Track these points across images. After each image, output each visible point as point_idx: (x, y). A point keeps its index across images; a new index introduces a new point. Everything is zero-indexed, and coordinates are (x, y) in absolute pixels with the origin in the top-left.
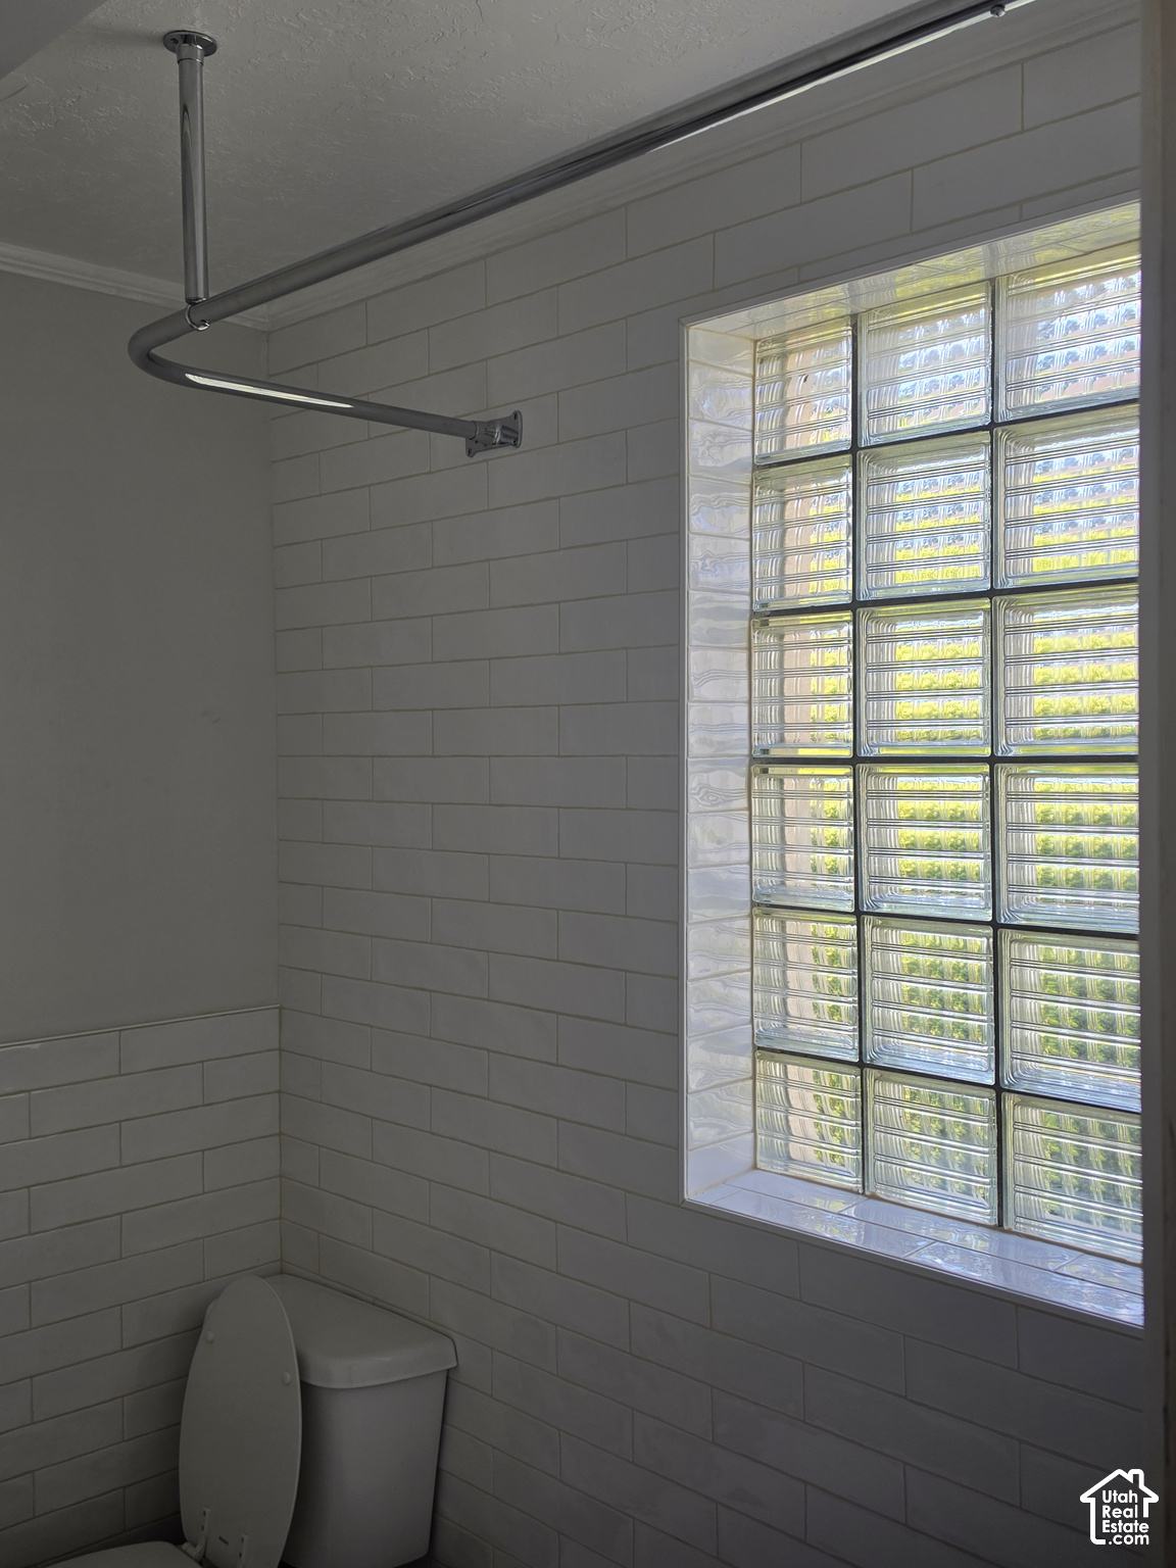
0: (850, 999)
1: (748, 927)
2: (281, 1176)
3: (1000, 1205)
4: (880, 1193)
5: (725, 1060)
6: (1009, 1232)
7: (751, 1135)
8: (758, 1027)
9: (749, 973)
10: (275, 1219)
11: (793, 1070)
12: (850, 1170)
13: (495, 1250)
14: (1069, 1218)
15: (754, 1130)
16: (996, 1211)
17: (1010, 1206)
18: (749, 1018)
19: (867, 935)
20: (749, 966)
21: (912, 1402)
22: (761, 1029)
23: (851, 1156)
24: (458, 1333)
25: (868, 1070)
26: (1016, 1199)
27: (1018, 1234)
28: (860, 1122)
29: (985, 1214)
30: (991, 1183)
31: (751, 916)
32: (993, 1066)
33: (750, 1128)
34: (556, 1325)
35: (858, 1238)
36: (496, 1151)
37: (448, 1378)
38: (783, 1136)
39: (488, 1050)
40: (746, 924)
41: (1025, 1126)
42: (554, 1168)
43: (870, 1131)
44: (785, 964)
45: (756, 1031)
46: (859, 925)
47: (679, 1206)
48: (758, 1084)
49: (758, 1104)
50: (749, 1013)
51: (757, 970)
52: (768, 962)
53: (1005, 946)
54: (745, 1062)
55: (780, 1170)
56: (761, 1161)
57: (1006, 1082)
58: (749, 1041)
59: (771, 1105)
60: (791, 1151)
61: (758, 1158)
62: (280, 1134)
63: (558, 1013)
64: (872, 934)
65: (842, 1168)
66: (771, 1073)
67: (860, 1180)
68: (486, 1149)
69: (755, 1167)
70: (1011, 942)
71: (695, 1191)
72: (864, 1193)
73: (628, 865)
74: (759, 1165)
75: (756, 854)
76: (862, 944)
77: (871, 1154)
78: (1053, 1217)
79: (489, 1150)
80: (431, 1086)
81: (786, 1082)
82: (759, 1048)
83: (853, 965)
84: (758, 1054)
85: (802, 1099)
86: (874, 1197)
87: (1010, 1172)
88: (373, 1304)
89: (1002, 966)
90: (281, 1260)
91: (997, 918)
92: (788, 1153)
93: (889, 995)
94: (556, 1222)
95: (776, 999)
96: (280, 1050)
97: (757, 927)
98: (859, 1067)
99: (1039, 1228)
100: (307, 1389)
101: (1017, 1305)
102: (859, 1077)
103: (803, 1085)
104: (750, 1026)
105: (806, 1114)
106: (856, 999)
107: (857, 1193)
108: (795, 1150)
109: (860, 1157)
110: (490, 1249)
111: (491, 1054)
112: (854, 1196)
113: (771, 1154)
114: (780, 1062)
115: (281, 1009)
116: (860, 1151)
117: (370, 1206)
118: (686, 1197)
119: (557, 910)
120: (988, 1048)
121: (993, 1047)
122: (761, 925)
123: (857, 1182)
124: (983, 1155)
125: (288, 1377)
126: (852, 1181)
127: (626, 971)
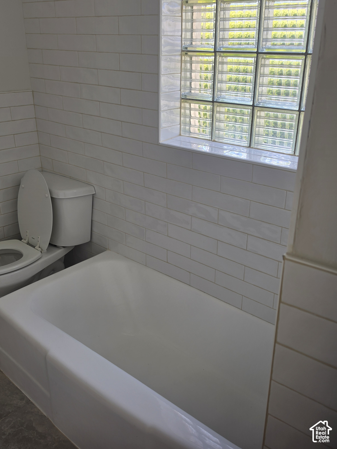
0: (211, 81)
1: (180, 59)
2: (39, 144)
3: (250, 141)
4: (216, 140)
5: (172, 104)
6: (252, 148)
7: (179, 126)
8: (182, 92)
9: (180, 74)
10: (39, 156)
11: (193, 106)
12: (208, 135)
13: (104, 161)
14: (270, 144)
15: (180, 124)
16: (249, 143)
17: (253, 141)
18: (179, 89)
19: (217, 60)
20: (180, 72)
21: (222, 193)
22: (183, 93)
23: (208, 130)
24: (95, 185)
25: (215, 103)
26: (255, 138)
27: (255, 148)
28: (211, 120)
29: (246, 144)
30: (248, 135)
31: (181, 55)
32: (252, 100)
33: (179, 123)
34: (123, 181)
35: (209, 150)
36: (103, 132)
37: (93, 197)
38: (189, 133)
39: (99, 102)
40: (179, 58)
41: (260, 117)
42: (121, 136)
43: (214, 122)
44: (191, 71)
45: (182, 94)
46: (215, 56)
47: (158, 145)
48: (182, 110)
49: (181, 116)
50: (180, 88)
51: (183, 73)
52: (186, 71)
53: (260, 60)
54: (178, 104)
55: (188, 135)
56: (182, 133)
57: (256, 104)
58: (179, 97)
59: (185, 116)
60: (191, 130)
61: (181, 132)
62: (37, 131)
63: (120, 88)
64: (219, 59)
65: (205, 134)
66: (186, 106)
67: (211, 137)
68: (100, 132)
69: (180, 135)
70: (262, 59)
71: (163, 140)
72: (212, 140)
73: (142, 36)
74: (181, 134)
75: (183, 33)
76: (216, 62)
77: (214, 129)
78: (265, 144)
79: (101, 132)
80: (82, 114)
81: (190, 109)
82: (182, 99)
83: (212, 70)
84: (182, 100)
85: (195, 114)
86: (214, 141)
87: (254, 131)
88: (70, 178)
89: (258, 67)
90: (42, 168)
91: (258, 50)
92: (190, 130)
93: (223, 79)
94: (122, 152)
95: (188, 83)
96: (34, 105)
97: (183, 59)
98: (212, 102)
99: (261, 146)
100: (52, 198)
101: (253, 165)
102: (212, 106)
103: (195, 110)
104: (180, 91)
105: (196, 126)
106: (213, 81)
107: (210, 140)
108: (192, 130)
109: (211, 130)
110: (103, 161)
111: (100, 102)
112: (209, 141)
113: (185, 131)
114: (189, 103)
115: (33, 91)
116: (211, 128)
117: (67, 151)
118: (160, 142)
119: (119, 53)
120: (251, 94)
121: (253, 93)
122: (185, 58)
123: (210, 137)
124: (246, 127)
125: (47, 196)
126: (208, 137)
127: (142, 73)
